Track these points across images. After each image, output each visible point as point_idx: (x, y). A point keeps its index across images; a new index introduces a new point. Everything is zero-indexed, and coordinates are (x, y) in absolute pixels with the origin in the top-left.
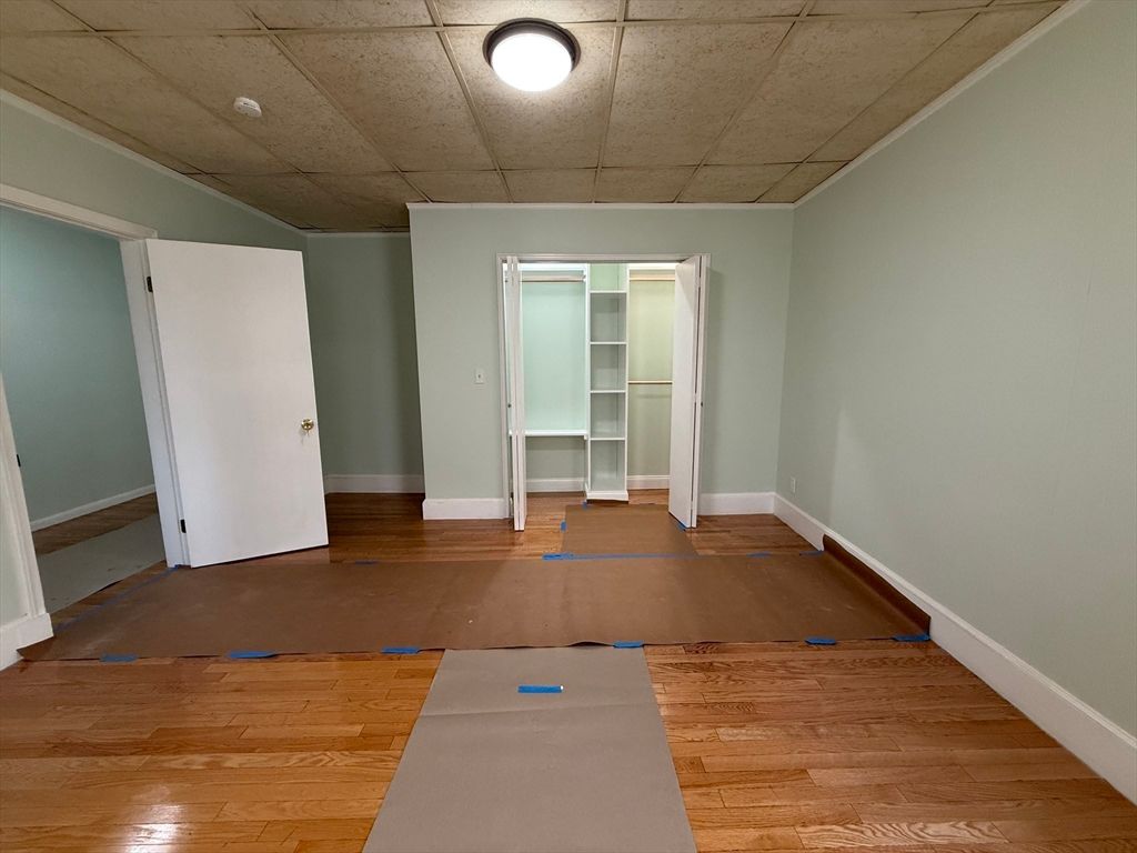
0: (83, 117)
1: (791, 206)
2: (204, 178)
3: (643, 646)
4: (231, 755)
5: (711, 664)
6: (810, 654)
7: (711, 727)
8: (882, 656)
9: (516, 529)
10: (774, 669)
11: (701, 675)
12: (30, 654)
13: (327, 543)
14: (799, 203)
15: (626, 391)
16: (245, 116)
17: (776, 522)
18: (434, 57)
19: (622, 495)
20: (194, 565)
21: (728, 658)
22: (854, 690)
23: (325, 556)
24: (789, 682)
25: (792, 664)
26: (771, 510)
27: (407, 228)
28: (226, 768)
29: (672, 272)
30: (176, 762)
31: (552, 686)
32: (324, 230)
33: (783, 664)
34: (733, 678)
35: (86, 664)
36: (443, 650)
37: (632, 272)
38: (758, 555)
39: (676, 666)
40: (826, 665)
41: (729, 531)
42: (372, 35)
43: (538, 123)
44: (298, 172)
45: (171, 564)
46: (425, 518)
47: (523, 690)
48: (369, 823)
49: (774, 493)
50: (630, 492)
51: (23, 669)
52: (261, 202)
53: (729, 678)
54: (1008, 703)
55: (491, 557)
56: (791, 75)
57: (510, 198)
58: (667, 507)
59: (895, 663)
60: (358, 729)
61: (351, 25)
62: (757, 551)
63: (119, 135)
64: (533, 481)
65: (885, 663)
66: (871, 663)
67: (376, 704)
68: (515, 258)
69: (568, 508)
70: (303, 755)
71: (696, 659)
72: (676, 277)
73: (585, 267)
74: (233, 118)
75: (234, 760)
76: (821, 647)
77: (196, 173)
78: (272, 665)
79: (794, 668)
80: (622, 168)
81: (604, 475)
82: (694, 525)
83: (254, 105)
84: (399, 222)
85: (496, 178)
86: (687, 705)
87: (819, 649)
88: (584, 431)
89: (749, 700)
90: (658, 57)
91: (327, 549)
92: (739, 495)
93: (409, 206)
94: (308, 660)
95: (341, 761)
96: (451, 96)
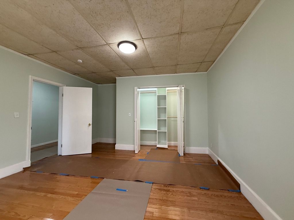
0: (55, 66)
1: (206, 72)
2: (77, 75)
3: (153, 183)
4: (49, 194)
5: (169, 190)
6: (199, 191)
7: (161, 205)
8: (221, 194)
9: (136, 153)
10: (186, 194)
11: (165, 192)
12: (25, 169)
13: (91, 153)
14: (208, 71)
15: (167, 119)
16: (80, 63)
17: (208, 156)
18: (110, 50)
19: (166, 146)
20: (63, 155)
21: (174, 189)
22: (208, 202)
23: (91, 155)
24: (189, 197)
25: (193, 193)
26: (207, 153)
27: (115, 83)
28: (47, 197)
29: (176, 90)
30: (38, 194)
31: (125, 189)
32: (101, 84)
33: (190, 192)
34: (174, 194)
35: (33, 172)
36: (104, 178)
37: (168, 90)
38: (199, 164)
39: (159, 189)
40: (203, 194)
41: (192, 158)
42: (97, 47)
43: (135, 59)
44: (93, 72)
45: (58, 155)
46: (116, 149)
47: (117, 189)
48: (69, 212)
49: (208, 148)
50: (168, 146)
51: (23, 172)
52: (88, 79)
53: (172, 194)
54: (259, 213)
55: (126, 159)
56: (185, 45)
57: (137, 75)
58: (177, 150)
59: (225, 197)
60: (77, 193)
61: (93, 46)
62: (198, 163)
63: (61, 68)
64: (142, 142)
65: (222, 196)
66: (217, 196)
67: (83, 188)
68: (137, 87)
69: (152, 149)
70: (63, 196)
71: (165, 188)
72: (177, 91)
73: (156, 89)
74: (78, 64)
75: (49, 195)
76: (204, 190)
77: (75, 74)
78: (67, 177)
79: (193, 194)
80: (159, 67)
81: (163, 141)
82: (183, 155)
83: (81, 61)
84: (114, 81)
85: (131, 71)
86: (157, 199)
87: (203, 190)
88: (156, 129)
89: (174, 200)
90: (153, 44)
91: (91, 154)
92: (198, 148)
93: (116, 78)
94: (75, 177)
95: (70, 199)
96: (116, 56)
